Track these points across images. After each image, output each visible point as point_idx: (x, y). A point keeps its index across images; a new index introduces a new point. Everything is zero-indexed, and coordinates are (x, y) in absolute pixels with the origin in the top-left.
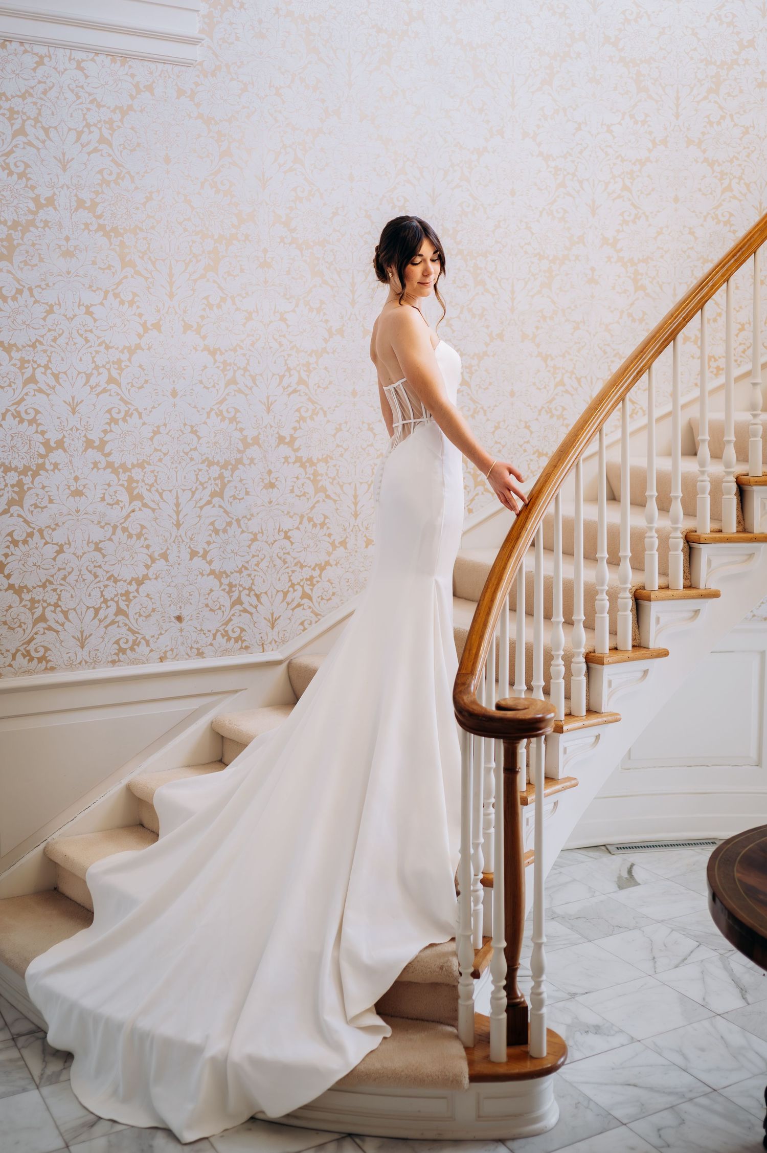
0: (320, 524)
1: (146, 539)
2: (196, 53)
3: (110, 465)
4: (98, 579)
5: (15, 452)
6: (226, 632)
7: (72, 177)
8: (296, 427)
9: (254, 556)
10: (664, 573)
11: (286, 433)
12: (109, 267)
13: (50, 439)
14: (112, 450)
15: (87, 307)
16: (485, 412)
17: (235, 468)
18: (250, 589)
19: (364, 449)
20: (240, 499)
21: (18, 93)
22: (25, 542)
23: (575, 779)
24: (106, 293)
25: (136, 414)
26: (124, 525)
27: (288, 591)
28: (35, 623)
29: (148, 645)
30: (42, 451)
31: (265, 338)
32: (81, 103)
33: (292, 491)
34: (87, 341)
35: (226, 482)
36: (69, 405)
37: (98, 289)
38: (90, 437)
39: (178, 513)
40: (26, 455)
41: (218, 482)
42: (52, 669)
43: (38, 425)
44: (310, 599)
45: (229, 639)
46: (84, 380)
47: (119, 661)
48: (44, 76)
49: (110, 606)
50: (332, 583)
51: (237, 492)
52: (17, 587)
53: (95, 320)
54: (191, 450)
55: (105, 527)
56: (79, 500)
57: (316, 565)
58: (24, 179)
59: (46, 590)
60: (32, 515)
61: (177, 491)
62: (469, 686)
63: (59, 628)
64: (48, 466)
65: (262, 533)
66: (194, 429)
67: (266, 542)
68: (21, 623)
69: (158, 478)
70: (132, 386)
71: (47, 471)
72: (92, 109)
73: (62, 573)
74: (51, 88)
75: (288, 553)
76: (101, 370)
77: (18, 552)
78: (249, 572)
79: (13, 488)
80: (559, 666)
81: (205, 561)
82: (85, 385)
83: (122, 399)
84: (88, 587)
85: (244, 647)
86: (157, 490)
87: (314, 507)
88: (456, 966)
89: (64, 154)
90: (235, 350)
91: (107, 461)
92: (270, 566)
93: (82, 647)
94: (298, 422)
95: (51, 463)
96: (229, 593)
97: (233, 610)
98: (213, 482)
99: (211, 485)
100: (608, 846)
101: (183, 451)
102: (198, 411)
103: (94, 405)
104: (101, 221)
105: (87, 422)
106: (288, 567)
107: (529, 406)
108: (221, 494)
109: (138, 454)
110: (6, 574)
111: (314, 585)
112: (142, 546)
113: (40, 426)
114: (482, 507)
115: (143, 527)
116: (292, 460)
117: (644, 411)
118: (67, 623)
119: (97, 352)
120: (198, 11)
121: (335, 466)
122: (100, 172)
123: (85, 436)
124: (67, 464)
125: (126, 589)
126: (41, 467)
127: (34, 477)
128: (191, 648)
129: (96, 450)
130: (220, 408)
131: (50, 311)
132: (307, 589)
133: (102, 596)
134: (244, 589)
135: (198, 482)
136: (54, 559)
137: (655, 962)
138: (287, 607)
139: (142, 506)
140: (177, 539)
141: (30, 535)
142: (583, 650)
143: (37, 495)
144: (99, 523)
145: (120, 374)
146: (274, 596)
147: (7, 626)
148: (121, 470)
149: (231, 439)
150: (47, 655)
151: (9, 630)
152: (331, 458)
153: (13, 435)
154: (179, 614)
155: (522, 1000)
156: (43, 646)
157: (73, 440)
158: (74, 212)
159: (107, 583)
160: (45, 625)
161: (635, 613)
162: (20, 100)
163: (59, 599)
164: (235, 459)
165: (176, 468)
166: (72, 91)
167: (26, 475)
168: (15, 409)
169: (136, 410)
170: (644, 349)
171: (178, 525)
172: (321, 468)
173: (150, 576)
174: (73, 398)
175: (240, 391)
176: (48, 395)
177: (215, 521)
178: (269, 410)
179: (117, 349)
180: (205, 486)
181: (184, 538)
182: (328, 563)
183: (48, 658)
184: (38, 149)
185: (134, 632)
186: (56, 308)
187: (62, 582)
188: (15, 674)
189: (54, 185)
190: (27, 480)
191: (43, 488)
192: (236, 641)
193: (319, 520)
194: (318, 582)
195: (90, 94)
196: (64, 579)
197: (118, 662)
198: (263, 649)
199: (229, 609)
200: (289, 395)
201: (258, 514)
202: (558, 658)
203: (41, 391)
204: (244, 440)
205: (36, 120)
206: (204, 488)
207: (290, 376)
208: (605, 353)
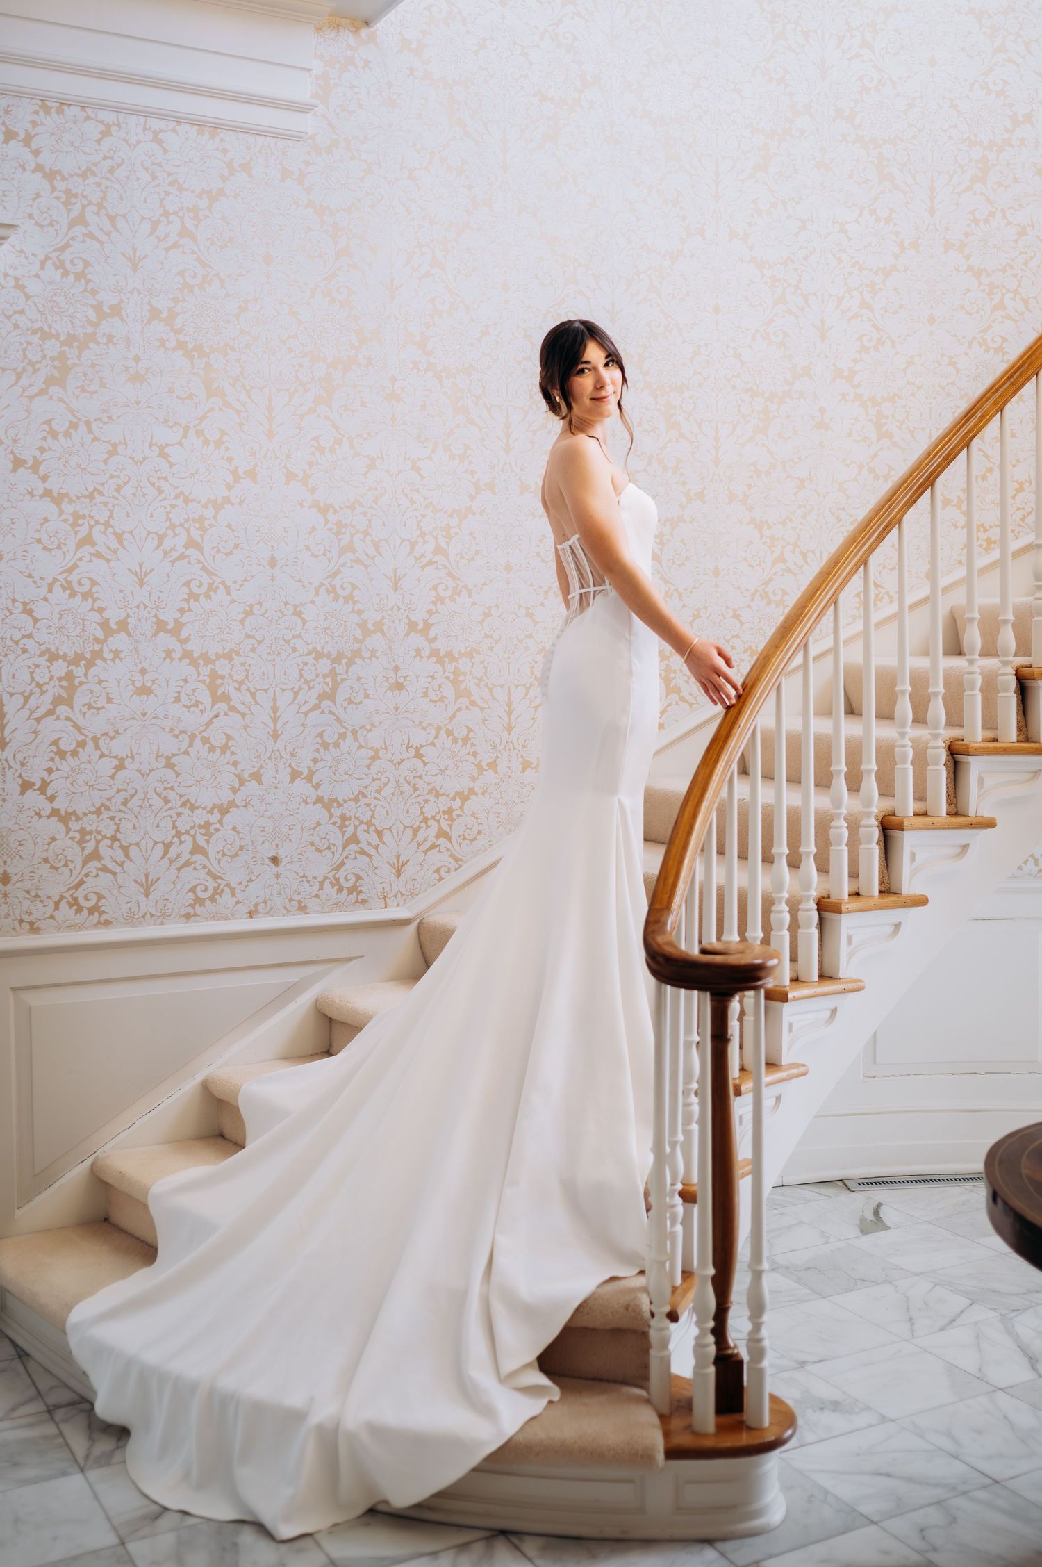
0: (462, 739)
1: (233, 753)
2: (306, 123)
3: (187, 655)
4: (169, 806)
5: (64, 634)
6: (337, 879)
7: (144, 280)
8: (431, 610)
9: (374, 780)
10: (920, 796)
11: (418, 617)
12: (191, 396)
13: (109, 619)
14: (190, 635)
15: (162, 448)
16: (680, 595)
17: (351, 663)
18: (369, 824)
19: (521, 642)
20: (357, 704)
21: (78, 171)
22: (75, 753)
23: (804, 1065)
24: (186, 429)
25: (222, 589)
26: (204, 734)
27: (419, 828)
28: (85, 862)
29: (233, 895)
30: (100, 634)
31: (392, 493)
32: (158, 185)
33: (426, 695)
34: (160, 491)
35: (339, 681)
36: (136, 574)
37: (176, 424)
38: (162, 617)
39: (275, 720)
40: (78, 639)
41: (329, 680)
42: (107, 923)
43: (95, 600)
44: (449, 838)
45: (340, 890)
46: (156, 542)
47: (195, 915)
48: (110, 150)
49: (185, 841)
50: (477, 818)
51: (354, 694)
52: (62, 813)
53: (171, 465)
54: (294, 637)
55: (180, 736)
56: (146, 699)
57: (457, 793)
58: (83, 280)
59: (101, 817)
60: (85, 718)
61: (275, 691)
62: (665, 924)
63: (117, 869)
64: (107, 655)
65: (386, 749)
66: (298, 609)
67: (391, 761)
68: (67, 860)
69: (250, 674)
70: (218, 551)
71: (105, 660)
72: (172, 193)
73: (123, 795)
74: (119, 166)
75: (420, 777)
76: (178, 530)
77: (65, 766)
78: (367, 801)
79: (60, 682)
80: (783, 914)
81: (310, 785)
82: (157, 548)
83: (204, 569)
84: (156, 815)
85: (360, 901)
86: (248, 690)
87: (453, 716)
88: (647, 1305)
89: (135, 250)
90: (352, 508)
91: (183, 649)
92: (395, 793)
93: (147, 895)
94: (434, 603)
95: (111, 651)
96: (341, 827)
97: (346, 850)
98: (322, 680)
99: (319, 683)
100: (846, 1182)
101: (283, 638)
102: (304, 586)
103: (167, 575)
104: (181, 337)
105: (159, 598)
106: (419, 796)
107: (739, 588)
108: (331, 696)
109: (224, 641)
110: (49, 796)
111: (453, 820)
112: (228, 763)
113: (97, 602)
114: (677, 721)
115: (229, 737)
116: (426, 653)
117: (891, 597)
118: (127, 863)
119: (173, 506)
120: (309, 70)
121: (482, 662)
122: (181, 273)
123: (155, 616)
124: (131, 651)
125: (206, 819)
126: (98, 655)
127: (88, 667)
128: (291, 900)
129: (170, 635)
130: (333, 583)
131: (113, 452)
132: (445, 825)
133: (174, 827)
134: (362, 822)
135: (302, 680)
136: (112, 777)
137: (913, 1324)
138: (418, 849)
139: (229, 710)
140: (273, 754)
141: (82, 744)
142: (814, 894)
143: (92, 692)
144: (172, 730)
145: (202, 536)
146: (400, 833)
147: (49, 865)
148: (201, 662)
149: (347, 624)
150: (100, 904)
151: (51, 870)
152: (478, 652)
153: (62, 613)
154: (274, 854)
155: (736, 1351)
156: (95, 893)
157: (140, 620)
158: (146, 325)
159: (180, 810)
160: (98, 865)
161: (883, 848)
162: (79, 180)
163: (118, 830)
164: (351, 650)
165: (274, 660)
166: (147, 169)
167: (78, 665)
168: (65, 579)
169: (223, 583)
170: (892, 497)
171: (275, 736)
172: (464, 664)
173: (238, 802)
174: (141, 566)
175: (358, 561)
176: (108, 561)
177: (324, 731)
178: (396, 588)
179: (199, 502)
180: (311, 685)
181: (283, 754)
182: (472, 791)
183: (102, 909)
184: (101, 243)
185: (215, 877)
186: (120, 448)
187: (122, 808)
188: (58, 929)
189: (122, 289)
190: (79, 672)
191: (100, 682)
192: (350, 893)
193: (460, 733)
194: (459, 816)
195: (169, 174)
196: (125, 803)
197: (193, 916)
198: (386, 903)
199: (342, 849)
200: (423, 568)
201: (380, 723)
202: (780, 902)
203: (98, 555)
204: (363, 625)
205: (100, 206)
206: (310, 688)
207: (425, 542)
208: (839, 520)
